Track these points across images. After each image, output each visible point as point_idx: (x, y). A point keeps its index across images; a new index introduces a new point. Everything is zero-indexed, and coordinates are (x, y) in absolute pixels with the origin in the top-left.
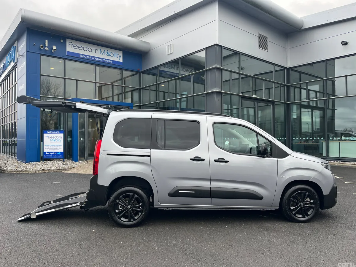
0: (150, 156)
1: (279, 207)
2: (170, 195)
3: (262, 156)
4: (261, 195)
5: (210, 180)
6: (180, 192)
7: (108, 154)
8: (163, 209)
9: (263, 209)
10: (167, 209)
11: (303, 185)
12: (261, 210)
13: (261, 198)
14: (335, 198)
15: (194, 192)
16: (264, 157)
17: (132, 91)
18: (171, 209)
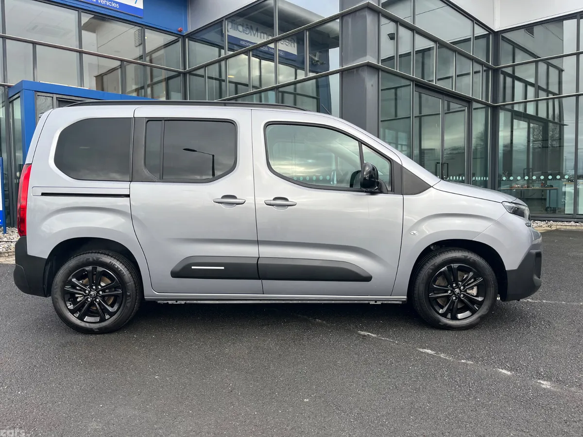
0: (128, 196)
1: (407, 296)
2: (175, 274)
3: (369, 190)
4: (368, 273)
5: (258, 243)
6: (193, 267)
7: (43, 194)
8: (166, 302)
9: (376, 302)
10: (174, 302)
11: (462, 250)
12: (372, 303)
13: (368, 279)
14: (535, 277)
15: (223, 268)
16: (373, 193)
17: (168, 79)
18: (183, 302)
